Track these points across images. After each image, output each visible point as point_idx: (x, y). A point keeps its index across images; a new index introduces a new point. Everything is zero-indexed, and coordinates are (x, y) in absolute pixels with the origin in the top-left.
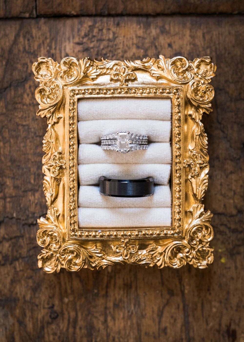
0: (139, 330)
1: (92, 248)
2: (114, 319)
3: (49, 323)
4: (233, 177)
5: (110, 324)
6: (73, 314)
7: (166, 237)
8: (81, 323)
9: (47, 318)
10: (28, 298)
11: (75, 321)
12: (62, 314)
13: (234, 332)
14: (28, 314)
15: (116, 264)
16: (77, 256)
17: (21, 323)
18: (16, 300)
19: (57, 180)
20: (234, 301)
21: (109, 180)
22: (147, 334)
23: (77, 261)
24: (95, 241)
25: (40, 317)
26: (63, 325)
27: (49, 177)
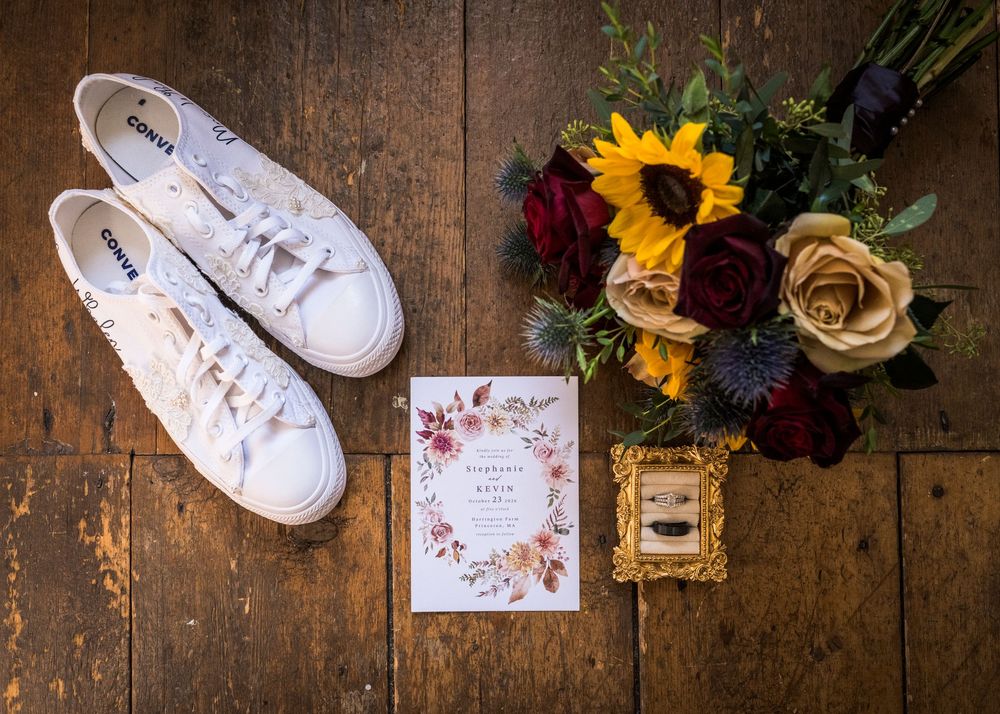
0: (531, 658)
1: (648, 567)
2: (515, 650)
3: (472, 653)
4: (593, 558)
5: (513, 654)
6: (488, 647)
7: (697, 561)
8: (493, 653)
9: (471, 649)
10: (459, 635)
11: (490, 651)
12: (481, 646)
13: (594, 660)
14: (459, 646)
15: (664, 578)
16: (639, 572)
17: (454, 652)
18: (451, 637)
19: (627, 523)
20: (594, 639)
21: (661, 524)
22: (537, 661)
23: (639, 575)
24: (651, 563)
25: (467, 648)
26: (481, 654)
27: (621, 521)
